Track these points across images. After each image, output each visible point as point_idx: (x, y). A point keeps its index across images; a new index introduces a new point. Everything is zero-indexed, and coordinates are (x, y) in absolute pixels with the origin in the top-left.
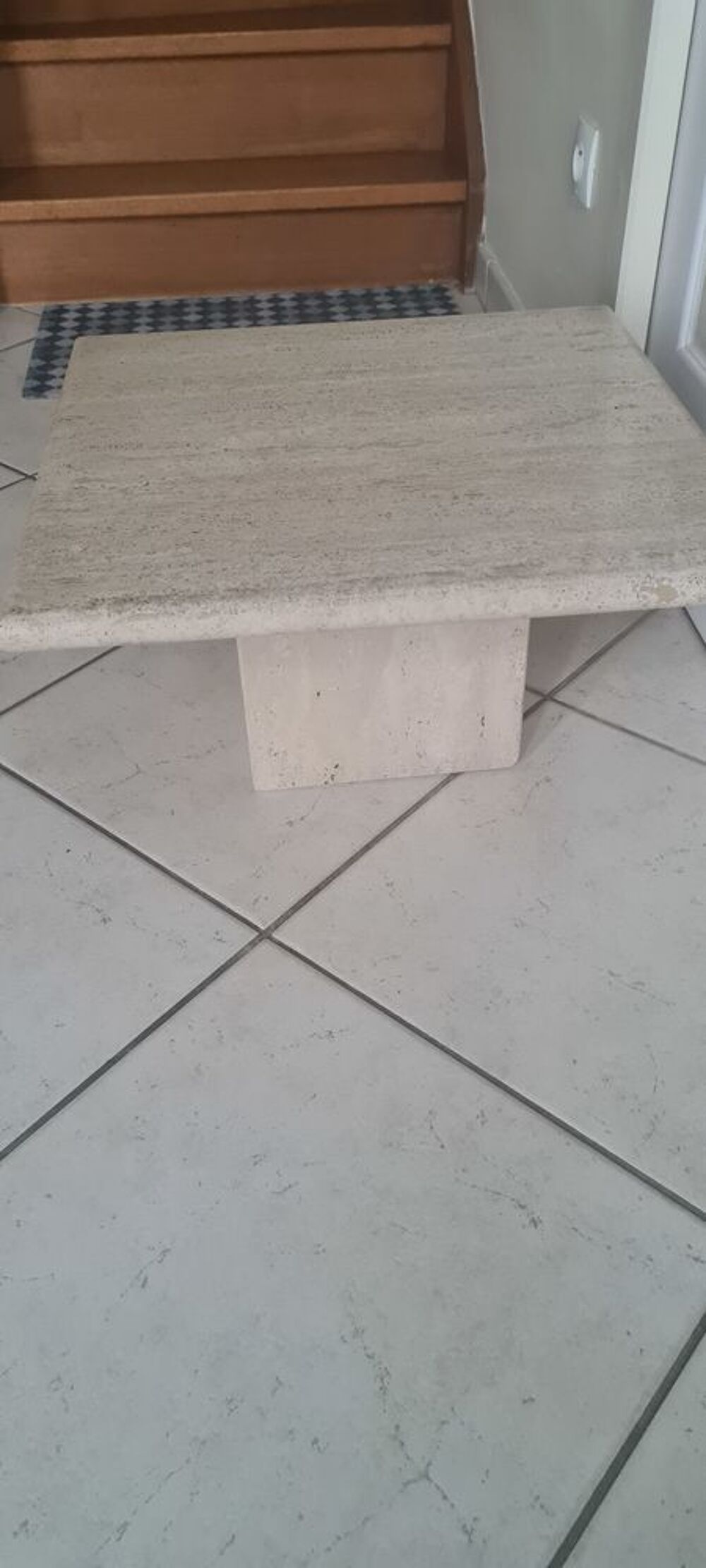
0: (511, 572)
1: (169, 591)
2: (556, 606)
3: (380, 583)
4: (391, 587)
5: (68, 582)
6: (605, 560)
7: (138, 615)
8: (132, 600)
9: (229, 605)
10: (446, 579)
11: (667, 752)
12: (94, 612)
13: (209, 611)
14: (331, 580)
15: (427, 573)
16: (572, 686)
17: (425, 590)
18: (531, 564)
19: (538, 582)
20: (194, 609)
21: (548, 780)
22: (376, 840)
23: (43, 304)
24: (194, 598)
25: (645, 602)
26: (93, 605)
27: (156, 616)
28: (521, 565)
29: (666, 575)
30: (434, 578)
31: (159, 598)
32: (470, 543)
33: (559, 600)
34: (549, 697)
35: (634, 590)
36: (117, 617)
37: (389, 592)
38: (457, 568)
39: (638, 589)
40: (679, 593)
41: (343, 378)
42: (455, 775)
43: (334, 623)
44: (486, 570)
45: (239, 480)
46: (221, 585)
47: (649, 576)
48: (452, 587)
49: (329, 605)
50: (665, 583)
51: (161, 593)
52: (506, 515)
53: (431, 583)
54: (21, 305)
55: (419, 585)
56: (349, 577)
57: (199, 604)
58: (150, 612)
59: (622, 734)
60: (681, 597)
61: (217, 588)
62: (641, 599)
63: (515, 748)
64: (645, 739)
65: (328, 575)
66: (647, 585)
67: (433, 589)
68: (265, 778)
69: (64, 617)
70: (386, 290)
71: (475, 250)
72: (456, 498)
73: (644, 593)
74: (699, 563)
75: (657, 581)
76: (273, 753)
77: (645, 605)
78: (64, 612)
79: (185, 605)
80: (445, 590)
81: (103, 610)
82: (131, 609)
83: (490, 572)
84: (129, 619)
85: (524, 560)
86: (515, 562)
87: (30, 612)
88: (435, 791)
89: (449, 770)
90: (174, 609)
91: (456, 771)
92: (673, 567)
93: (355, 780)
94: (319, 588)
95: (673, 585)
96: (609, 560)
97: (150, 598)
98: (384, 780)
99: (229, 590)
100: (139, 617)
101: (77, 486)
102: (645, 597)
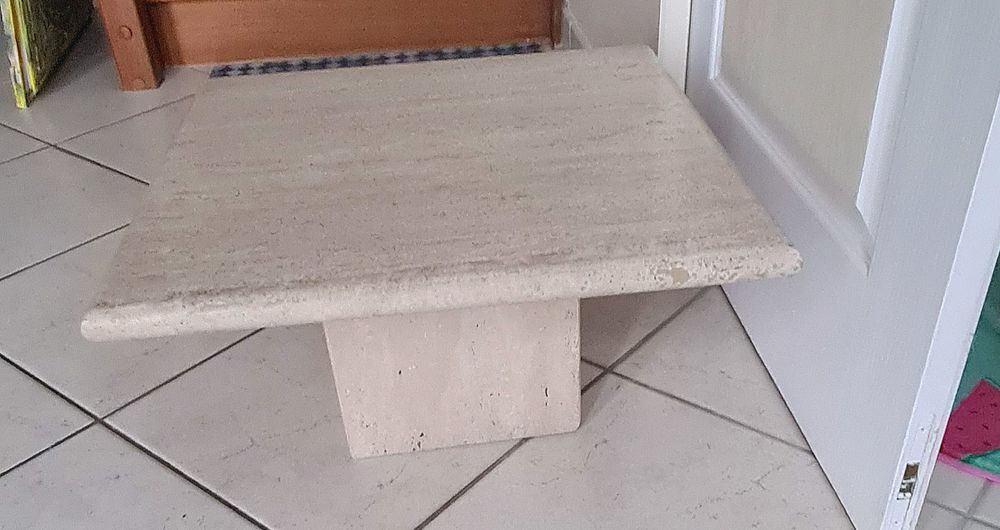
0: (545, 259)
1: (241, 284)
2: (582, 289)
3: (428, 272)
4: (437, 276)
5: (152, 278)
6: (626, 247)
7: (210, 306)
8: (206, 292)
9: (293, 294)
10: (486, 266)
11: (708, 415)
12: (171, 305)
13: (274, 301)
14: (385, 270)
15: (471, 263)
16: (629, 360)
17: (468, 277)
18: (563, 253)
19: (567, 267)
20: (259, 299)
21: (605, 442)
22: (455, 498)
23: (216, 65)
24: (261, 290)
25: (662, 282)
26: (171, 298)
27: (225, 307)
28: (553, 254)
29: (678, 258)
30: (475, 266)
31: (231, 290)
32: (511, 235)
33: (586, 283)
34: (608, 370)
35: (652, 272)
36: (192, 308)
37: (436, 280)
38: (498, 257)
39: (655, 272)
40: (691, 274)
41: (420, 105)
42: (526, 440)
43: (385, 309)
44: (522, 259)
45: (316, 188)
46: (287, 278)
47: (664, 260)
48: (491, 274)
49: (381, 292)
50: (678, 266)
51: (232, 286)
52: (545, 212)
53: (474, 271)
54: (194, 66)
55: (462, 273)
56: (402, 268)
57: (265, 295)
58: (221, 303)
59: (669, 400)
60: (693, 278)
61: (282, 280)
62: (658, 280)
63: (577, 416)
64: (689, 403)
65: (383, 266)
66: (662, 268)
67: (474, 276)
68: (360, 446)
69: (143, 309)
70: (491, 48)
71: (561, 13)
72: (503, 198)
73: (661, 276)
74: (708, 248)
75: (671, 264)
76: (364, 425)
77: (662, 286)
78: (143, 306)
79: (252, 296)
80: (485, 277)
81: (178, 302)
82: (206, 300)
83: (525, 261)
84: (202, 310)
85: (556, 250)
86: (548, 251)
87: (113, 307)
88: (508, 454)
89: (521, 436)
90: (242, 299)
91: (527, 436)
92: (684, 252)
93: (439, 446)
94: (373, 278)
95: (685, 268)
96: (631, 247)
97: (223, 291)
98: (466, 445)
99: (293, 282)
100: (211, 307)
101: (177, 197)
102: (661, 279)
